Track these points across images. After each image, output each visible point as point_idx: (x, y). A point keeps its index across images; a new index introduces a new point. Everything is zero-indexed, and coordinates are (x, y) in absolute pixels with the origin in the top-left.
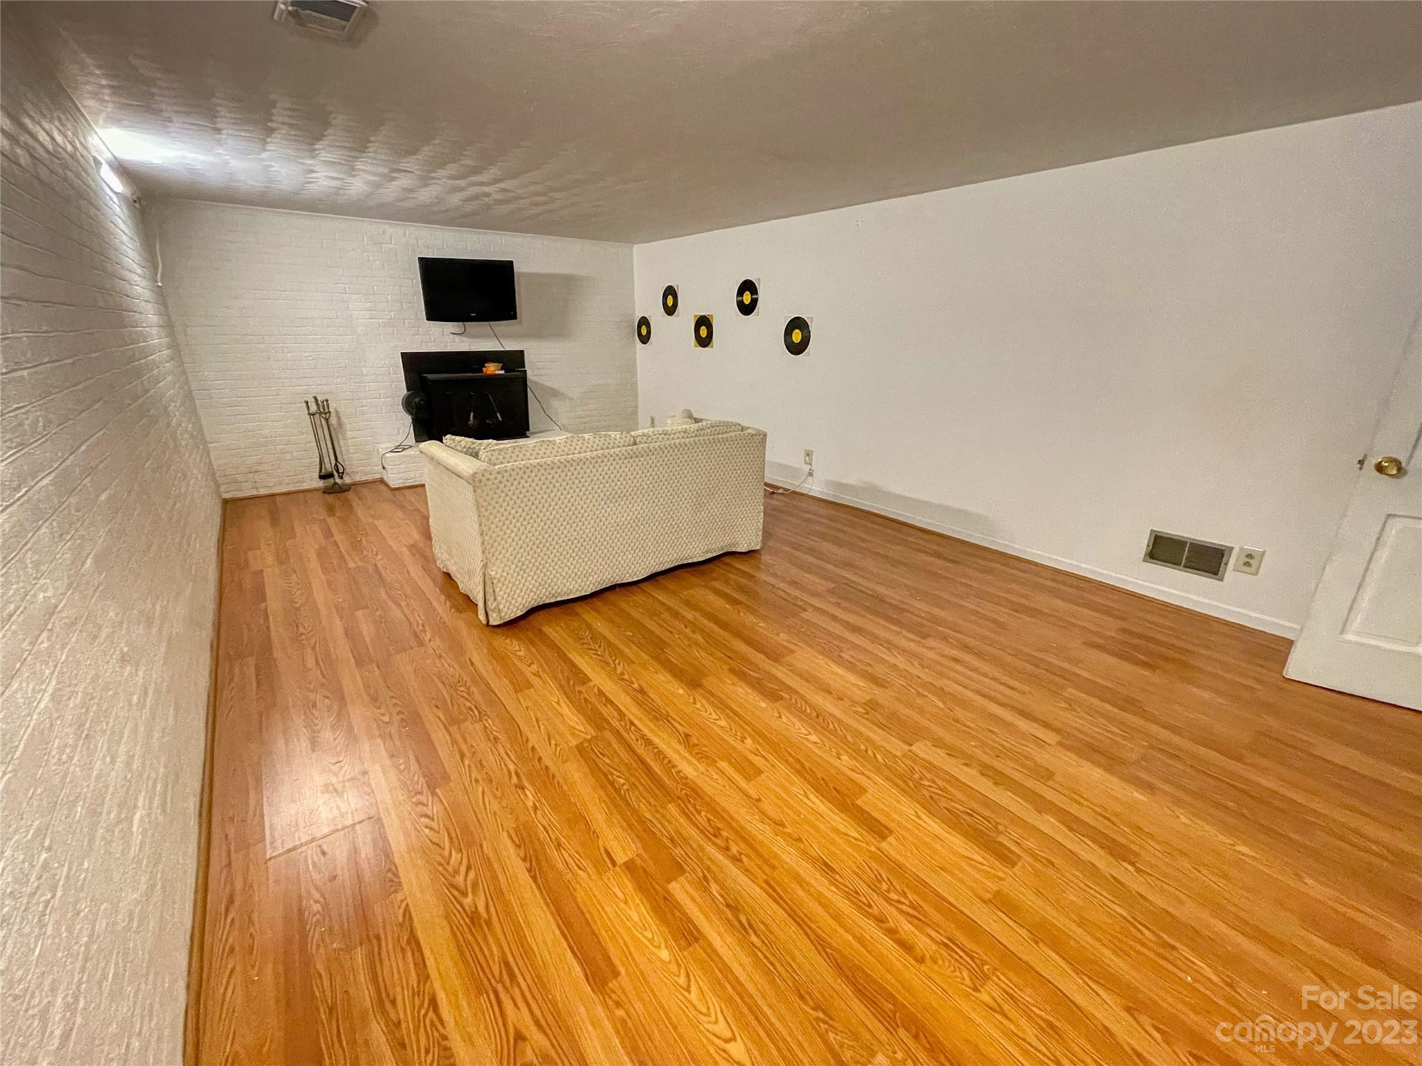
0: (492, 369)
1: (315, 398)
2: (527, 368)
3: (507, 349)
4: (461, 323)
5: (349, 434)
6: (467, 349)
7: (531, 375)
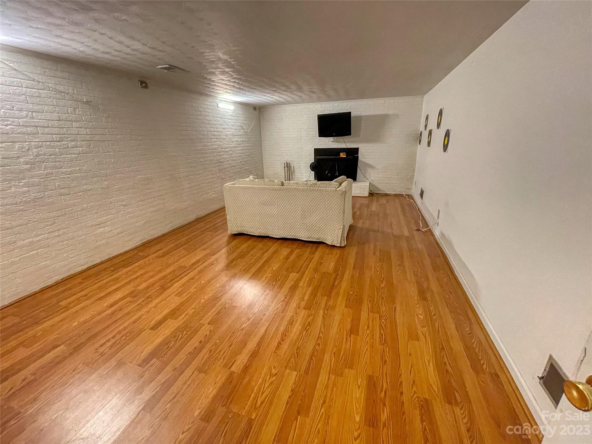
0: (343, 155)
1: (286, 162)
2: (359, 155)
3: (348, 147)
4: (332, 138)
5: (296, 174)
6: (336, 147)
7: (360, 158)
